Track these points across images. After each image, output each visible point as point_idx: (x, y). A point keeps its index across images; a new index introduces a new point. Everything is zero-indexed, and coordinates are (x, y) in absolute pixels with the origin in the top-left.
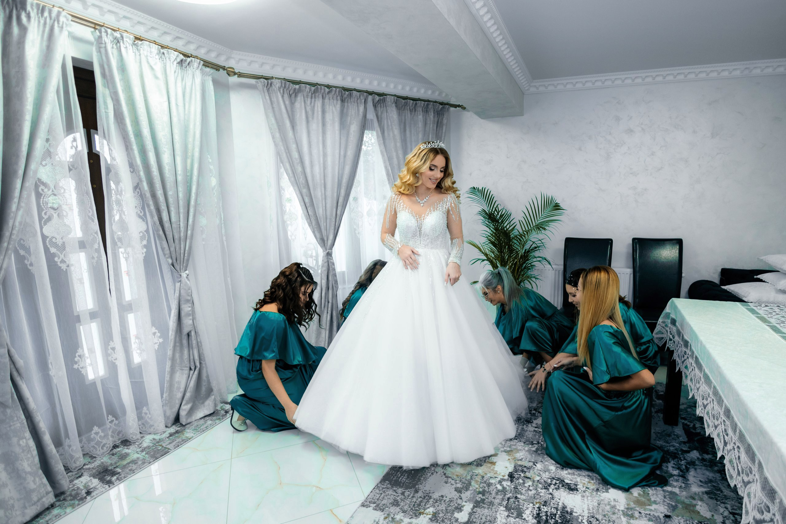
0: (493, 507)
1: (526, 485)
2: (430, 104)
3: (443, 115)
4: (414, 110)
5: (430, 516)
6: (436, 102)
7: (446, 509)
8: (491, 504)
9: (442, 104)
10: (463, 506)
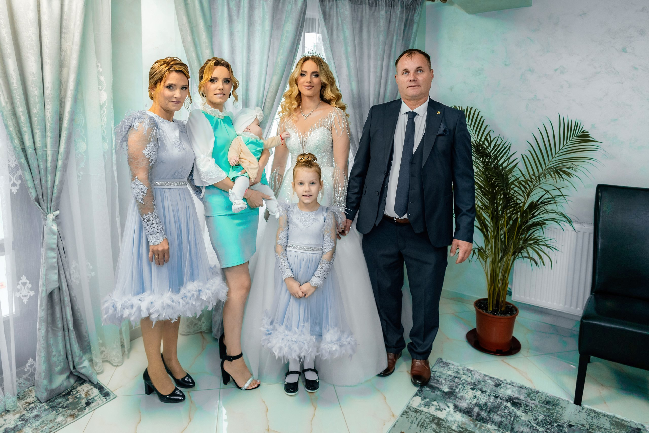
3: (415, 11)
4: (374, 5)
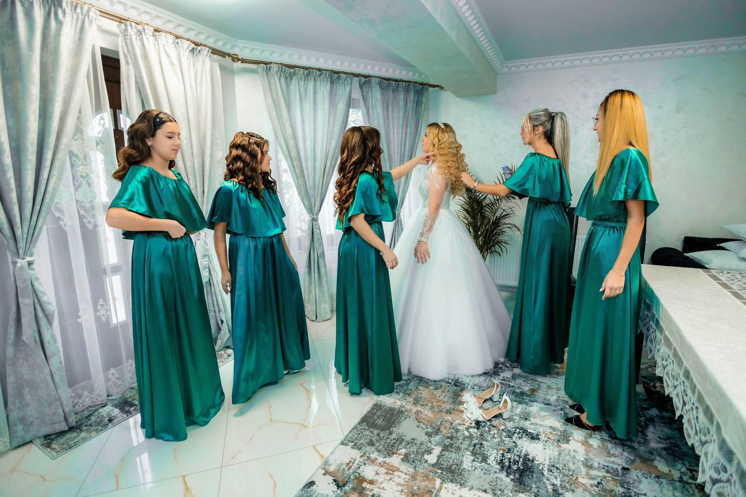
0: (460, 452)
1: (491, 433)
2: (411, 84)
3: (423, 95)
4: (396, 90)
5: (402, 457)
6: (416, 83)
7: (417, 451)
8: (459, 449)
9: (421, 84)
10: (434, 449)
